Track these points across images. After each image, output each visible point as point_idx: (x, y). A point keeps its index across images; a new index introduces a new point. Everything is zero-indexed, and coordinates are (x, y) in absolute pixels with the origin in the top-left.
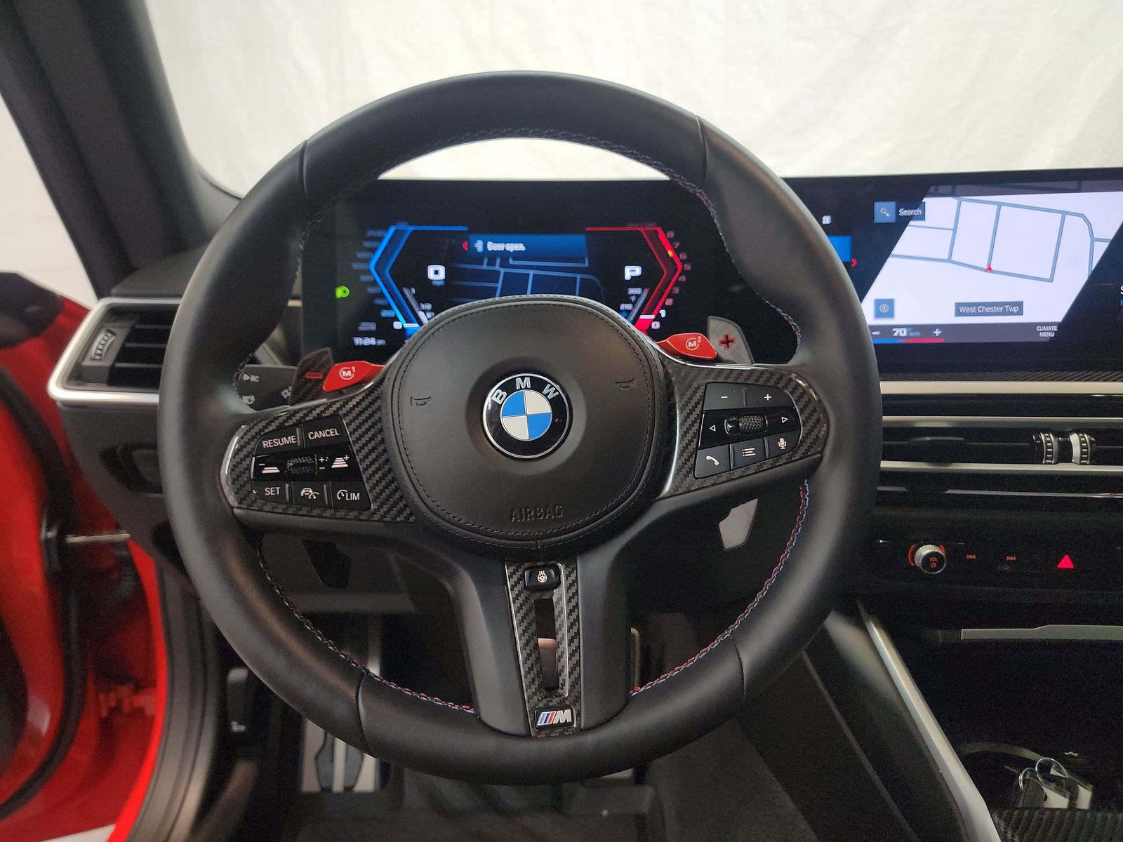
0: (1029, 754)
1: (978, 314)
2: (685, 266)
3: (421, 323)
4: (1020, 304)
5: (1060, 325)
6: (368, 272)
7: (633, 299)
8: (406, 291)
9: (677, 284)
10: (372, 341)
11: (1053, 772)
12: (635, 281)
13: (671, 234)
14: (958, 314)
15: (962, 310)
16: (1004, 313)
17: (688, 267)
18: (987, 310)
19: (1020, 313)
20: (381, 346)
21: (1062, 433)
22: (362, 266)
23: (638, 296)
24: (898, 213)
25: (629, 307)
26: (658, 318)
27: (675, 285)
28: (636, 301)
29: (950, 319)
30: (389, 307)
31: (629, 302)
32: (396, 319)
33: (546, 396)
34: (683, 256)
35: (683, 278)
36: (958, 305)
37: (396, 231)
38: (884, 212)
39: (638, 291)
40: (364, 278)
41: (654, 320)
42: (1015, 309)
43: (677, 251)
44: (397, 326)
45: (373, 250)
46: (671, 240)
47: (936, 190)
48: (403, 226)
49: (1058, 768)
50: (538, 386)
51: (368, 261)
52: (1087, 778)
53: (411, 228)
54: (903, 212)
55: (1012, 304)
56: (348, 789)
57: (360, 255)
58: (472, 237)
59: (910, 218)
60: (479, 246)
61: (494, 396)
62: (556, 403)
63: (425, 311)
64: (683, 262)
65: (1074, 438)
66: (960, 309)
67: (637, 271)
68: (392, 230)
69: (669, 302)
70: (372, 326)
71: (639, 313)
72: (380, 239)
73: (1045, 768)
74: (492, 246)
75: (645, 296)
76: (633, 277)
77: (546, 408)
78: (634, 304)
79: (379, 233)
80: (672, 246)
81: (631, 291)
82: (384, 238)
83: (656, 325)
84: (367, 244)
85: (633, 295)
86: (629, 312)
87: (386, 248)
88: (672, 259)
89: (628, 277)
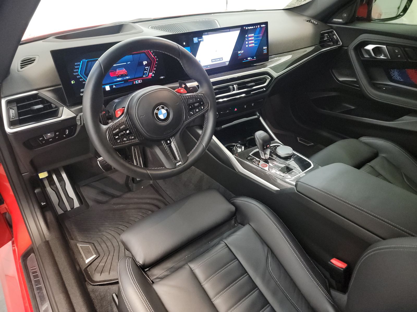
0: (234, 144)
1: (215, 61)
2: (157, 59)
4: (222, 58)
5: (229, 61)
6: (78, 75)
7: (147, 69)
9: (156, 64)
11: (238, 146)
12: (146, 65)
13: (152, 52)
14: (212, 62)
15: (213, 61)
16: (220, 60)
18: (217, 60)
19: (222, 60)
21: (233, 85)
22: (76, 74)
23: (148, 69)
24: (198, 40)
25: (146, 72)
28: (147, 70)
29: (211, 63)
31: (146, 70)
33: (165, 109)
35: (157, 62)
36: (212, 60)
37: (83, 62)
38: (195, 40)
39: (147, 67)
40: (78, 77)
41: (153, 74)
42: (221, 59)
45: (78, 69)
47: (205, 34)
48: (84, 60)
49: (238, 145)
50: (163, 108)
51: (78, 72)
52: (243, 145)
53: (87, 60)
54: (199, 40)
55: (221, 58)
56: (72, 208)
57: (75, 71)
59: (201, 41)
61: (156, 111)
62: (167, 110)
64: (156, 58)
65: (235, 86)
66: (212, 61)
67: (146, 62)
68: (82, 61)
69: (155, 69)
71: (149, 73)
72: (79, 65)
73: (237, 145)
76: (145, 64)
77: (166, 112)
78: (147, 71)
79: (78, 63)
80: (153, 55)
81: (146, 68)
82: (80, 64)
83: (153, 75)
84: (76, 67)
85: (146, 69)
86: (146, 73)
87: (81, 67)
88: (153, 58)
89: (144, 64)
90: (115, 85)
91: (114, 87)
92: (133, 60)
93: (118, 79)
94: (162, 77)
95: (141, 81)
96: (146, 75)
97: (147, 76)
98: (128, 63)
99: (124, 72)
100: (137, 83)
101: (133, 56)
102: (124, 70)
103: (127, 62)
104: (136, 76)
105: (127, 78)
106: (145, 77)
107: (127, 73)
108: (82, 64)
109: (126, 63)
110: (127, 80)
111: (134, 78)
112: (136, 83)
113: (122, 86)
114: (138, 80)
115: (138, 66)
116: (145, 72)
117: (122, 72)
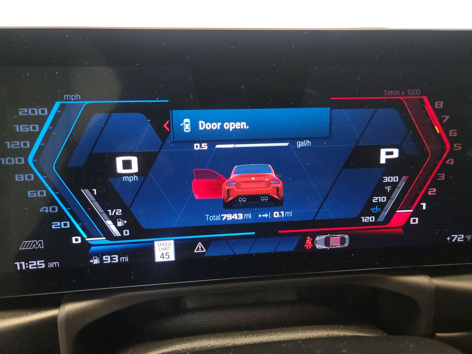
2: (455, 145)
3: (108, 234)
6: (26, 168)
7: (388, 188)
8: (86, 193)
9: (445, 168)
10: (40, 264)
12: (392, 167)
13: (439, 105)
17: (458, 147)
20: (54, 268)
22: (15, 161)
23: (394, 185)
25: (382, 199)
26: (418, 212)
27: (440, 171)
28: (392, 191)
30: (61, 216)
31: (382, 193)
32: (74, 232)
34: (453, 133)
35: (451, 162)
37: (62, 107)
39: (394, 179)
40: (19, 178)
41: (413, 215)
43: (446, 128)
44: (76, 240)
45: (33, 137)
46: (439, 113)
51: (26, 153)
58: (176, 114)
60: (187, 125)
63: (114, 219)
64: (452, 140)
67: (395, 154)
68: (57, 104)
69: (432, 192)
70: (39, 244)
71: (395, 207)
72: (41, 121)
74: (203, 125)
75: (402, 184)
76: (387, 160)
78: (389, 196)
79: (38, 112)
80: (441, 120)
81: (387, 179)
82: (46, 117)
83: (415, 221)
84: (20, 128)
85: (388, 184)
86: (382, 205)
87: (49, 132)
88: (439, 136)
89: (383, 161)
90: (207, 243)
91: (200, 248)
92: (326, 134)
93: (229, 217)
94: (459, 238)
95: (343, 241)
96: (377, 215)
97: (381, 219)
98: (300, 144)
99: (268, 184)
100: (320, 246)
101: (334, 111)
102: (273, 174)
103: (293, 140)
104: (327, 213)
105: (276, 215)
106: (369, 224)
107: (282, 193)
108: (57, 116)
109: (286, 144)
110: (273, 223)
111: (314, 221)
112: (318, 246)
113: (241, 250)
114: (331, 233)
115: (347, 166)
116: (375, 200)
117: (263, 185)
